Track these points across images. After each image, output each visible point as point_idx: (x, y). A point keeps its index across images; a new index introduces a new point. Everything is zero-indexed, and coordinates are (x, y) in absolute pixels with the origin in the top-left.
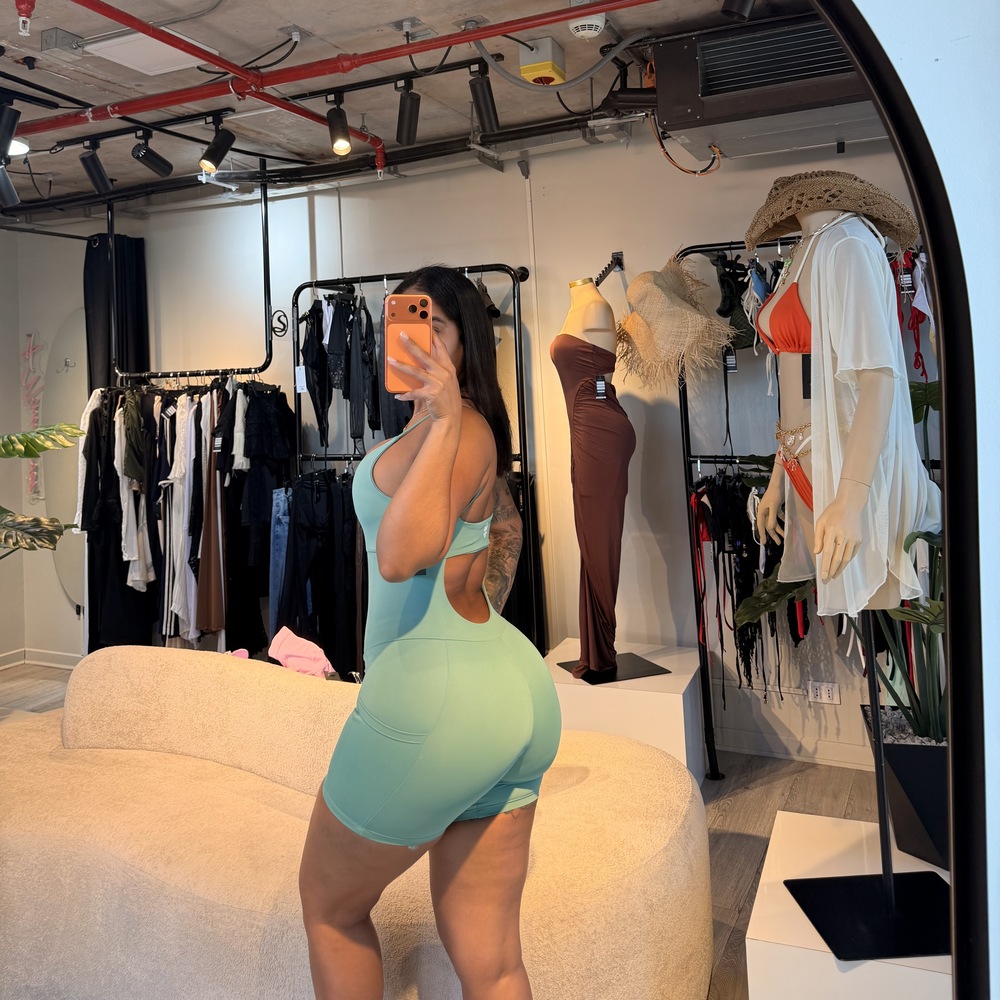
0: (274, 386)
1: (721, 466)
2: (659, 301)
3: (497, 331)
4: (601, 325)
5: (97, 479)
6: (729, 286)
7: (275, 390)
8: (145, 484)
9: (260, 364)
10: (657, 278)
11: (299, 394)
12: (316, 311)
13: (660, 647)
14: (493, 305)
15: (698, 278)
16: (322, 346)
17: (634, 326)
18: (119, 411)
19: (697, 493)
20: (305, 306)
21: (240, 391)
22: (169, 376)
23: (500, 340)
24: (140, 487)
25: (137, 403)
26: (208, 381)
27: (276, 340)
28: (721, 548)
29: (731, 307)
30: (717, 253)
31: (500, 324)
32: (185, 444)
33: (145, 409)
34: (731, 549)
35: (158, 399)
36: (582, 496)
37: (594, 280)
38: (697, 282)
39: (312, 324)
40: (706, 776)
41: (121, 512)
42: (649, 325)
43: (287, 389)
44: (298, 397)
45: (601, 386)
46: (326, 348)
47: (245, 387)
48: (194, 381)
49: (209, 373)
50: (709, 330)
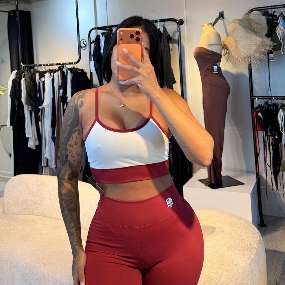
0: (82, 69)
1: (266, 100)
2: (241, 32)
3: (171, 45)
4: (216, 42)
5: (15, 106)
6: (271, 25)
7: (83, 71)
8: (34, 107)
9: (77, 61)
10: (240, 22)
11: (92, 73)
12: (98, 39)
13: (239, 173)
14: (169, 35)
15: (257, 21)
16: (100, 53)
17: (229, 42)
18: (23, 80)
19: (256, 112)
20: (93, 38)
21: (69, 72)
22: (41, 66)
23: (172, 49)
24: (32, 109)
25: (29, 76)
26: (57, 67)
27: (82, 52)
28: (266, 134)
29: (271, 33)
30: (264, 11)
31: (172, 43)
32: (49, 92)
33: (33, 79)
34: (271, 134)
35: (37, 75)
36: (207, 113)
37: (212, 24)
38: (257, 23)
39: (96, 45)
40: (259, 225)
41: (25, 119)
42: (236, 42)
43: (87, 70)
44: (91, 74)
45: (215, 68)
46: (102, 54)
47: (71, 70)
48: (51, 68)
49: (57, 64)
50: (263, 44)
